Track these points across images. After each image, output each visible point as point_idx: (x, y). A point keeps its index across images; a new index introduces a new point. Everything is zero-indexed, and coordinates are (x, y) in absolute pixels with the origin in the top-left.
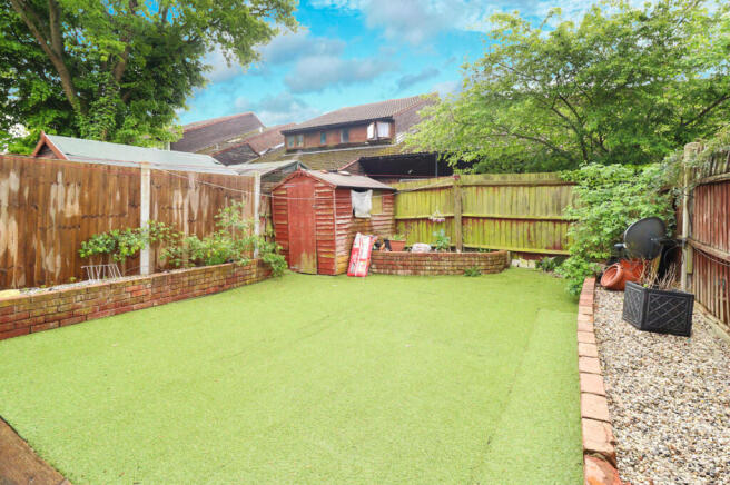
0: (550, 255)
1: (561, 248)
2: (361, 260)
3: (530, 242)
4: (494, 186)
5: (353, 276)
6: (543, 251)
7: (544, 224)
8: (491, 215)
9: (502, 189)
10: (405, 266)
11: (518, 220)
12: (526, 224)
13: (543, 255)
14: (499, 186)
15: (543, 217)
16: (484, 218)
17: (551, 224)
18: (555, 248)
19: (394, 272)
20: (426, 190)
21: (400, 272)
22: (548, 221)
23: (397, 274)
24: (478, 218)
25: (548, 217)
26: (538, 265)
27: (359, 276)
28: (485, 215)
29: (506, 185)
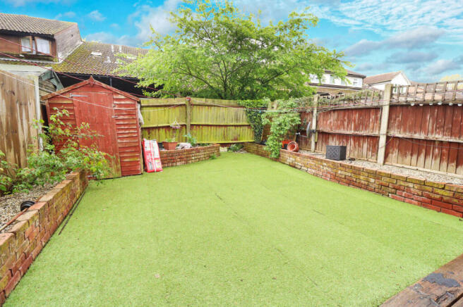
0: (234, 144)
1: (237, 139)
2: (155, 159)
3: (224, 137)
4: (208, 106)
5: (154, 171)
6: (231, 142)
7: (231, 127)
8: (207, 123)
9: (213, 108)
10: (181, 159)
11: (220, 126)
12: (223, 128)
13: (231, 144)
14: (212, 106)
15: (231, 124)
16: (202, 125)
17: (233, 127)
18: (235, 140)
19: (174, 164)
20: (165, 106)
21: (178, 164)
22: (232, 126)
23: (176, 165)
24: (199, 125)
25: (233, 124)
26: (229, 149)
27: (158, 171)
28: (203, 123)
29: (215, 106)
